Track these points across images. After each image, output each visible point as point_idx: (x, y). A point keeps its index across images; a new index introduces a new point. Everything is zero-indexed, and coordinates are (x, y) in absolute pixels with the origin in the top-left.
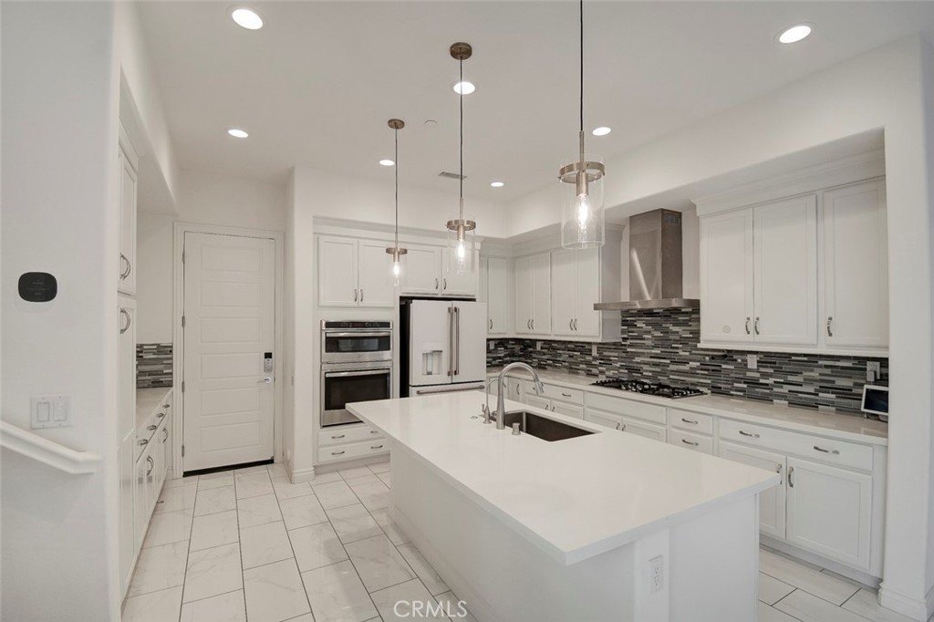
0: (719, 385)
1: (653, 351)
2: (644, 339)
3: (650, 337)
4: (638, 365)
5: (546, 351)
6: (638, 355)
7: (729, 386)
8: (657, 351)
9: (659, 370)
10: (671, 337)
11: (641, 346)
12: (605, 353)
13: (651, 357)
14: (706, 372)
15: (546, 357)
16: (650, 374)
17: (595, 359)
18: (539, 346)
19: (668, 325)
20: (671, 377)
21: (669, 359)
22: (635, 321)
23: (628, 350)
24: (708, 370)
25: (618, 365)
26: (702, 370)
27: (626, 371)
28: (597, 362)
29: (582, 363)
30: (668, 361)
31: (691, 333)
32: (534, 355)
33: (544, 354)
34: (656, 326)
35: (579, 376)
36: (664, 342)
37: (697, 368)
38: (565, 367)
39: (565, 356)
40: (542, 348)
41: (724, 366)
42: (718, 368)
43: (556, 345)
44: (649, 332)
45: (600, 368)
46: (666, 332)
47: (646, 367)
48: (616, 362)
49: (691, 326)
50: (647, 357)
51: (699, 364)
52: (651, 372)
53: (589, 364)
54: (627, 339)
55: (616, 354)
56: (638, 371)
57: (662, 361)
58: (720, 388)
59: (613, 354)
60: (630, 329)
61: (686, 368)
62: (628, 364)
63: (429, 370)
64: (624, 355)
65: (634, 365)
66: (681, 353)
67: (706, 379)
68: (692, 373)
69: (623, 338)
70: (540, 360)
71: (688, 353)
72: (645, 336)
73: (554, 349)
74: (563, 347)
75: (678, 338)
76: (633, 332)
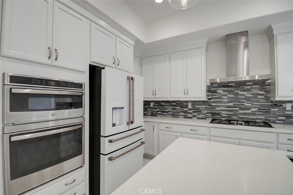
0: (270, 119)
1: (228, 104)
2: (222, 99)
3: (227, 97)
4: (219, 112)
5: (157, 107)
6: (219, 106)
7: (275, 119)
8: (231, 104)
9: (232, 113)
10: (239, 97)
11: (220, 102)
12: (196, 107)
13: (226, 107)
14: (262, 113)
15: (157, 110)
16: (227, 115)
17: (190, 109)
18: (152, 105)
19: (238, 91)
20: (240, 116)
21: (238, 108)
22: (217, 90)
23: (212, 104)
24: (263, 112)
25: (206, 112)
26: (259, 112)
27: (211, 115)
28: (192, 111)
29: (181, 112)
30: (238, 109)
31: (252, 95)
32: (148, 109)
33: (156, 108)
34: (230, 92)
35: (179, 119)
36: (236, 99)
37: (256, 111)
38: (170, 114)
39: (170, 109)
40: (154, 106)
41: (272, 110)
42: (269, 111)
43: (164, 104)
44: (226, 95)
45: (193, 114)
46: (237, 94)
47: (223, 112)
48: (204, 110)
49: (252, 91)
50: (225, 107)
51: (257, 109)
52: (226, 114)
53: (185, 112)
54: (212, 99)
55: (204, 107)
56: (219, 114)
57: (234, 109)
58: (270, 120)
59: (202, 107)
60: (213, 94)
61: (250, 111)
62: (211, 111)
63: (114, 123)
64: (209, 107)
65: (216, 111)
66: (246, 104)
67: (262, 116)
68: (253, 114)
69: (209, 99)
70: (152, 112)
71: (250, 105)
72: (222, 97)
73: (161, 106)
74: (168, 104)
75: (244, 97)
76: (216, 95)
